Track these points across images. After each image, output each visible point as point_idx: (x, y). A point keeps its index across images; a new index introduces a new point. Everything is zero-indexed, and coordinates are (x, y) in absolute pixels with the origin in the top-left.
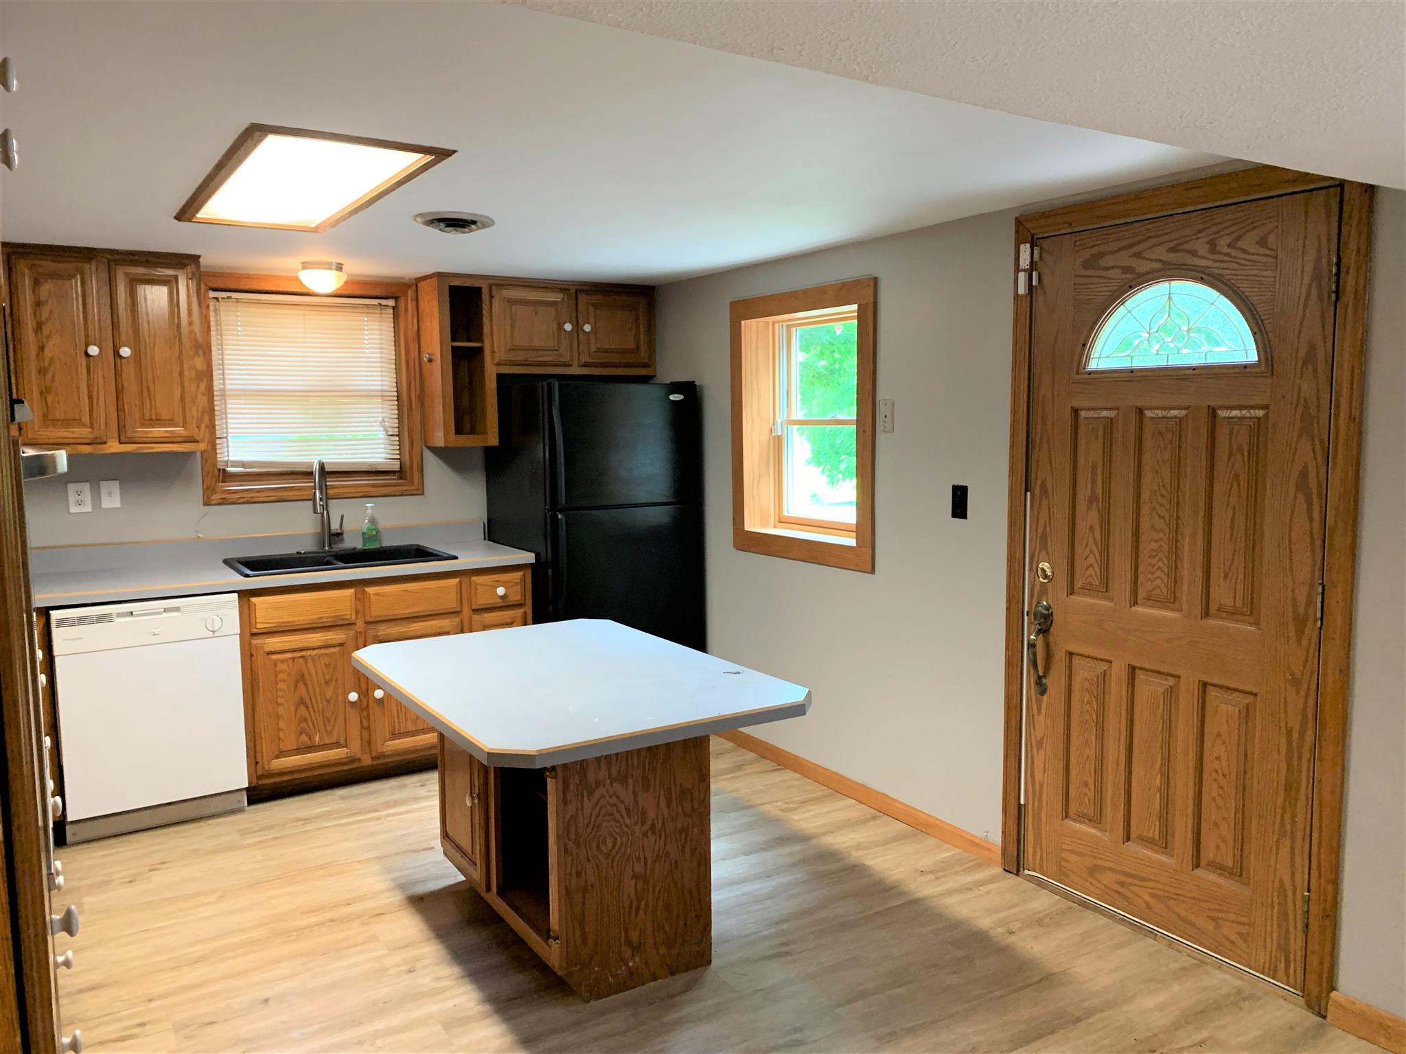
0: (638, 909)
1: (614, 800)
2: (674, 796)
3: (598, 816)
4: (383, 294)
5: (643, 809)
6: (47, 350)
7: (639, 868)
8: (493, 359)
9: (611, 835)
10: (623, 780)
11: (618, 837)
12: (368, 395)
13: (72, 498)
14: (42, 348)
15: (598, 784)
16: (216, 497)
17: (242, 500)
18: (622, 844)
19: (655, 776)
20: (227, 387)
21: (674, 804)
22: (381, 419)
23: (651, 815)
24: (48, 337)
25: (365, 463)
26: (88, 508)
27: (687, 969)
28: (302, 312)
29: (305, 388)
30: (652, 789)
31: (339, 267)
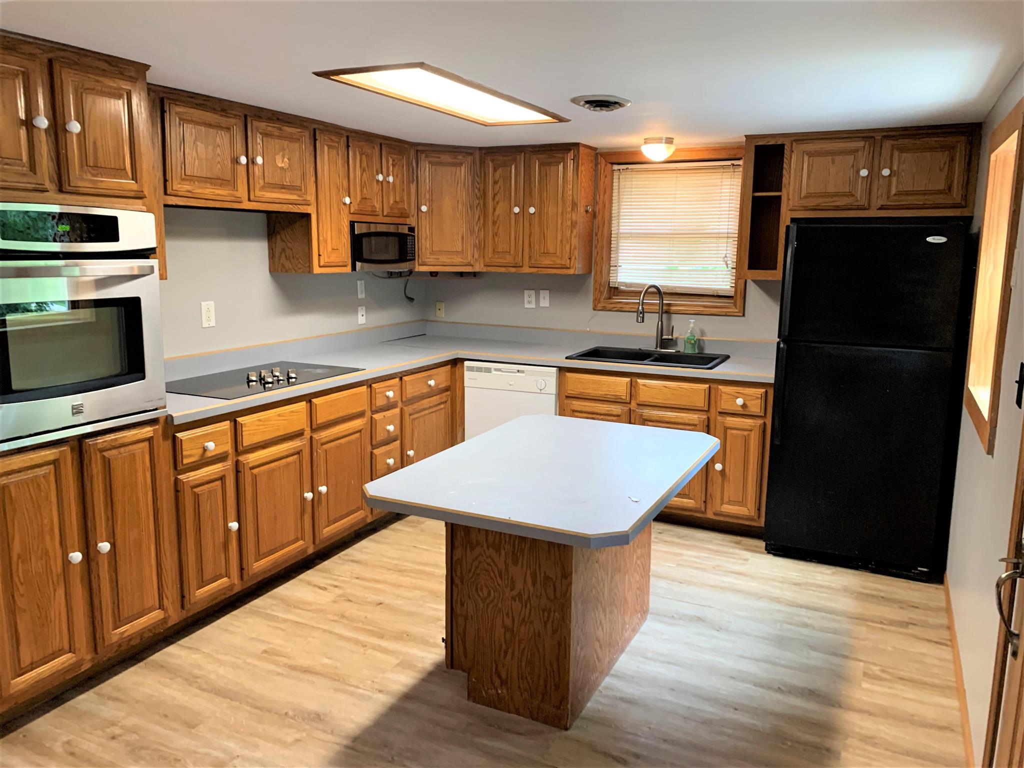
0: (506, 653)
1: (489, 560)
2: (539, 579)
3: (477, 567)
4: (726, 157)
5: (512, 578)
6: (497, 210)
7: (508, 622)
9: (487, 587)
10: (498, 550)
11: (492, 591)
12: (718, 236)
13: (526, 299)
14: (495, 210)
15: (478, 544)
16: (600, 306)
17: (615, 309)
18: (494, 597)
19: (523, 556)
20: (621, 231)
21: (538, 586)
22: (724, 255)
23: (519, 585)
24: (498, 203)
25: (710, 289)
26: (533, 306)
27: (545, 722)
28: (675, 175)
29: (672, 232)
30: (520, 564)
31: (669, 141)
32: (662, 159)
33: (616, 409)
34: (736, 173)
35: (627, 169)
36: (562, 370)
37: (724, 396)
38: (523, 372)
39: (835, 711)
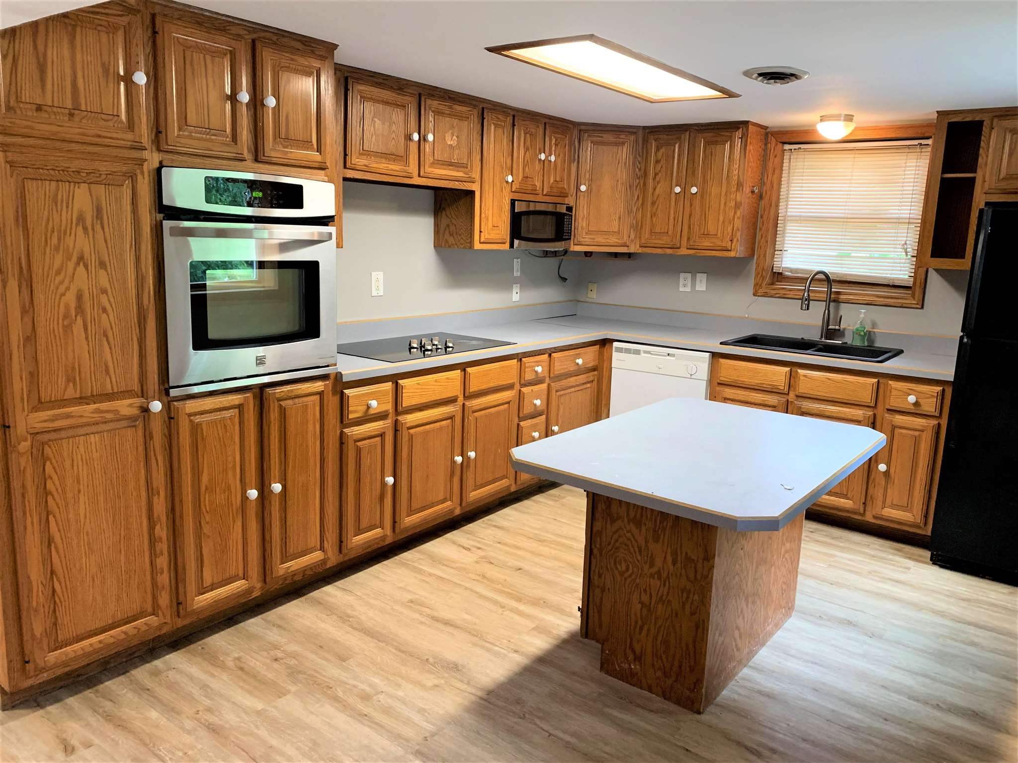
0: (641, 628)
1: (629, 535)
2: (679, 558)
3: (617, 541)
4: (913, 136)
5: (652, 554)
6: (657, 190)
7: (645, 598)
8: (983, 187)
9: (625, 561)
10: (639, 524)
11: (630, 565)
12: (898, 221)
13: (682, 282)
14: (655, 189)
15: (619, 518)
16: (761, 291)
17: (778, 295)
18: (633, 573)
19: (664, 535)
20: (789, 214)
21: (679, 565)
22: (903, 242)
23: (659, 562)
24: (658, 183)
25: (885, 278)
26: (688, 289)
27: (678, 703)
28: (852, 156)
29: (846, 216)
30: (661, 541)
31: (849, 118)
32: (839, 137)
33: (772, 399)
34: (923, 154)
35: (799, 148)
36: (715, 355)
37: (894, 393)
38: (673, 355)
39: (999, 736)
